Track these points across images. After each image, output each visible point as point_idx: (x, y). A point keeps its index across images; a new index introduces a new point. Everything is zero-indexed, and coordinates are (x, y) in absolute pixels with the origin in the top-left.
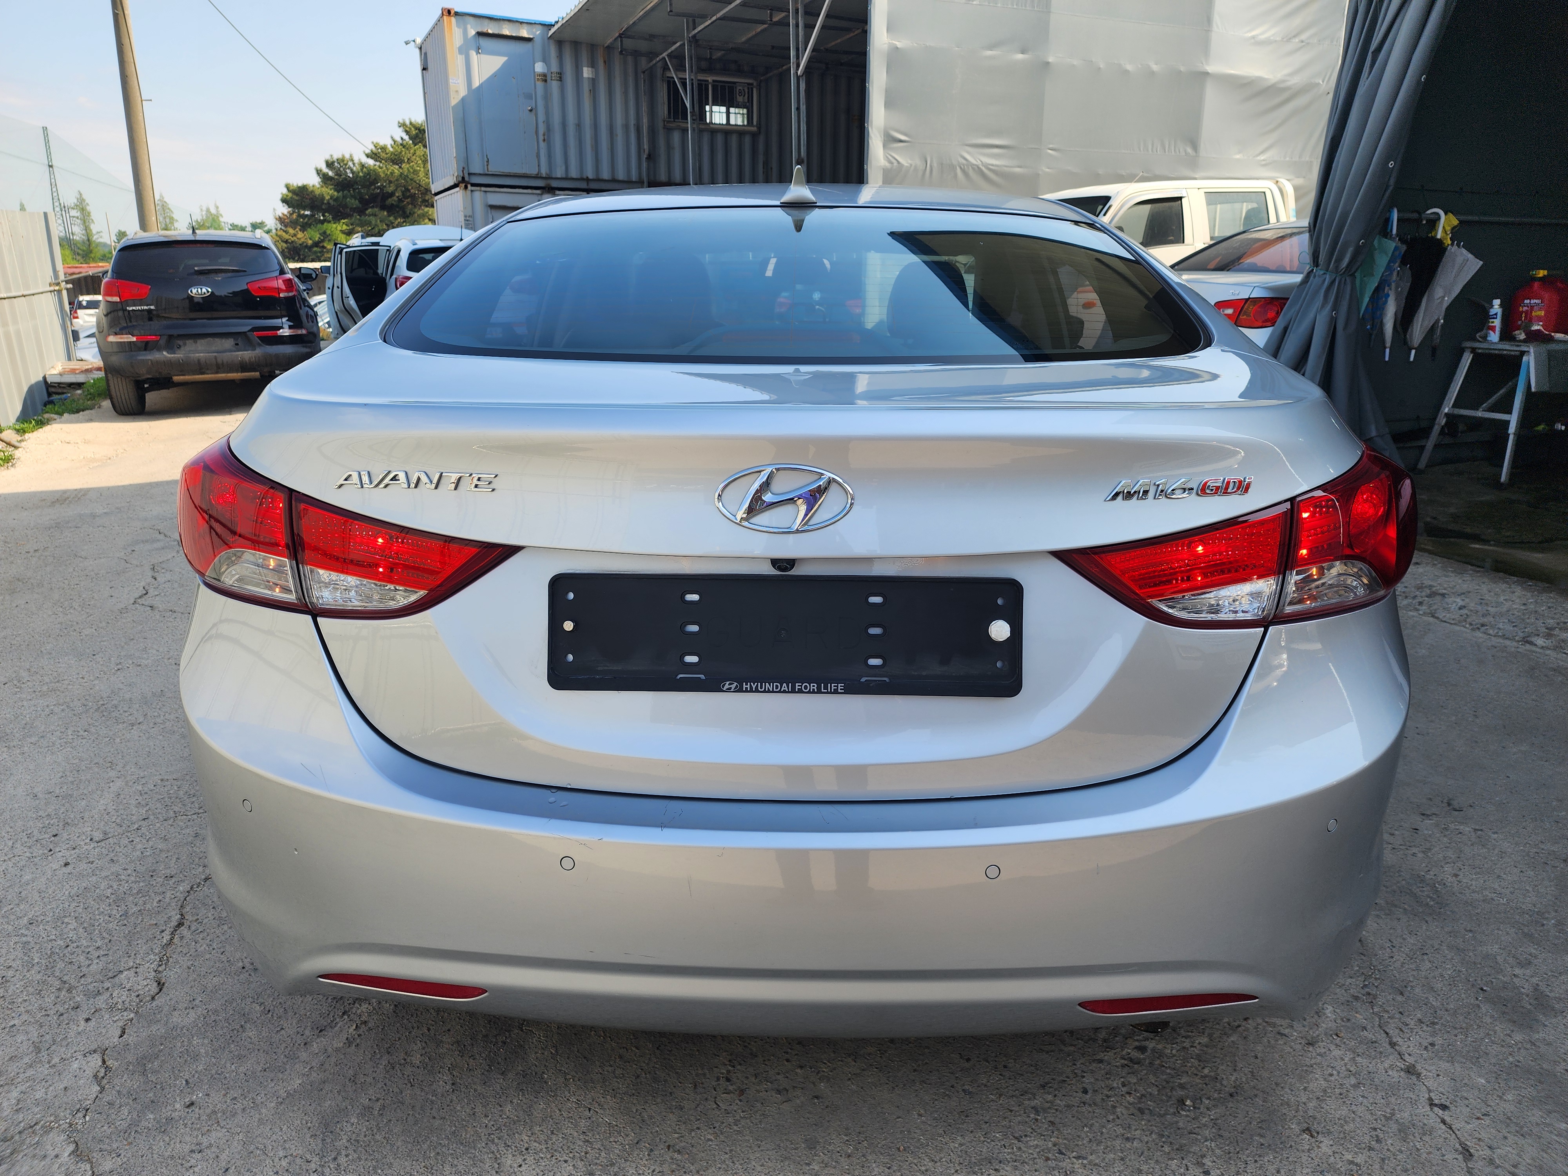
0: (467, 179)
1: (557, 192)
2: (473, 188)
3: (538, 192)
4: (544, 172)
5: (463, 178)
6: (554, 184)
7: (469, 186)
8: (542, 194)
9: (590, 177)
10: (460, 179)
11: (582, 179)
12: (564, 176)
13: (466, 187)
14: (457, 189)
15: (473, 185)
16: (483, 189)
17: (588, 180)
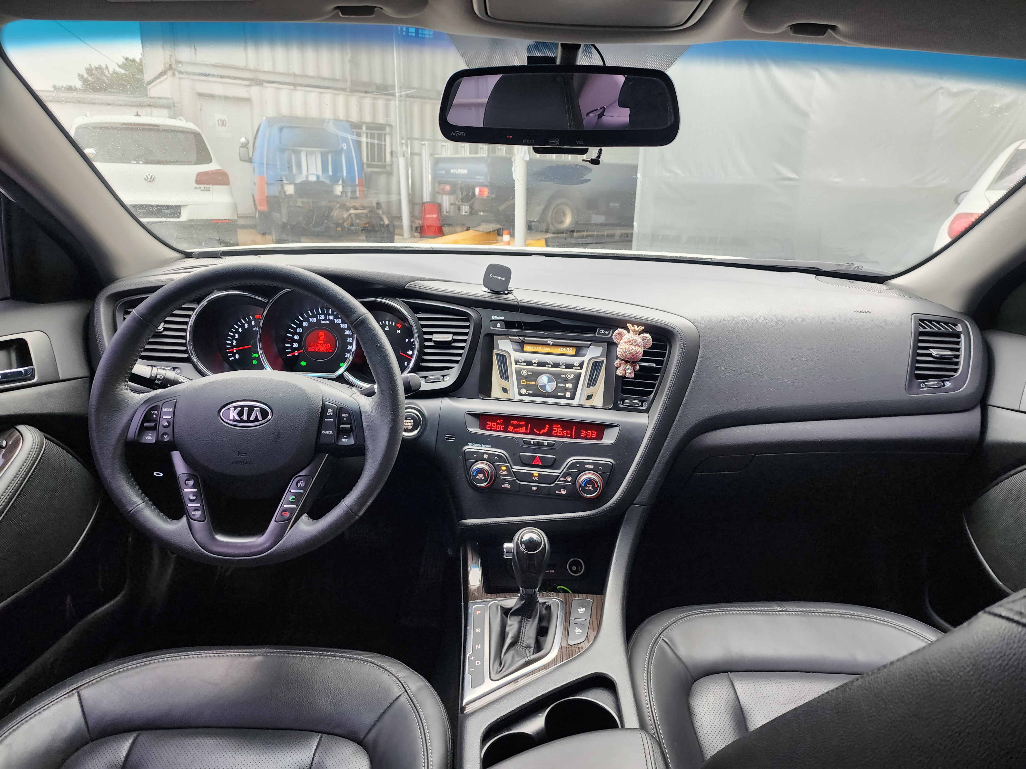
0: (174, 66)
1: (265, 84)
2: (181, 76)
3: (247, 83)
4: (251, 66)
5: (170, 65)
6: (262, 77)
7: (177, 73)
8: (249, 86)
9: (297, 72)
10: (168, 66)
11: (288, 74)
12: (271, 70)
13: (174, 75)
14: (165, 77)
15: (180, 72)
16: (192, 77)
17: (295, 75)
